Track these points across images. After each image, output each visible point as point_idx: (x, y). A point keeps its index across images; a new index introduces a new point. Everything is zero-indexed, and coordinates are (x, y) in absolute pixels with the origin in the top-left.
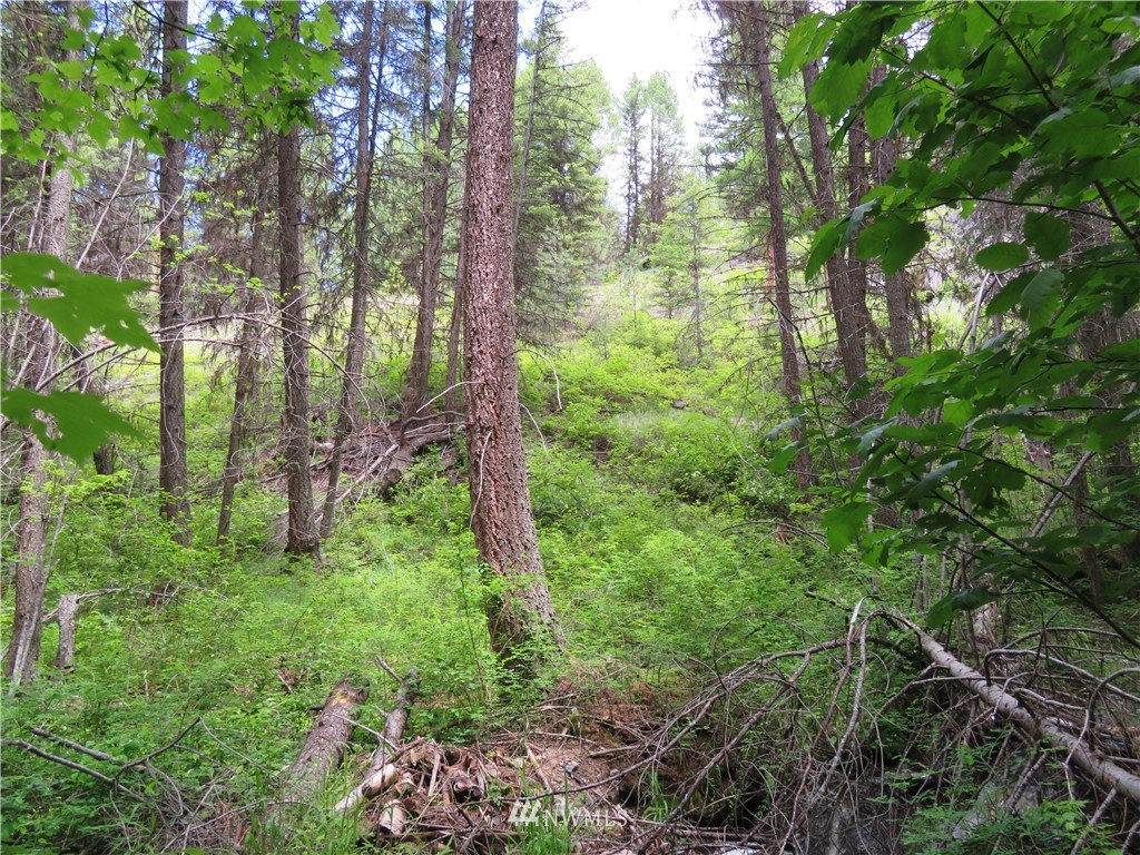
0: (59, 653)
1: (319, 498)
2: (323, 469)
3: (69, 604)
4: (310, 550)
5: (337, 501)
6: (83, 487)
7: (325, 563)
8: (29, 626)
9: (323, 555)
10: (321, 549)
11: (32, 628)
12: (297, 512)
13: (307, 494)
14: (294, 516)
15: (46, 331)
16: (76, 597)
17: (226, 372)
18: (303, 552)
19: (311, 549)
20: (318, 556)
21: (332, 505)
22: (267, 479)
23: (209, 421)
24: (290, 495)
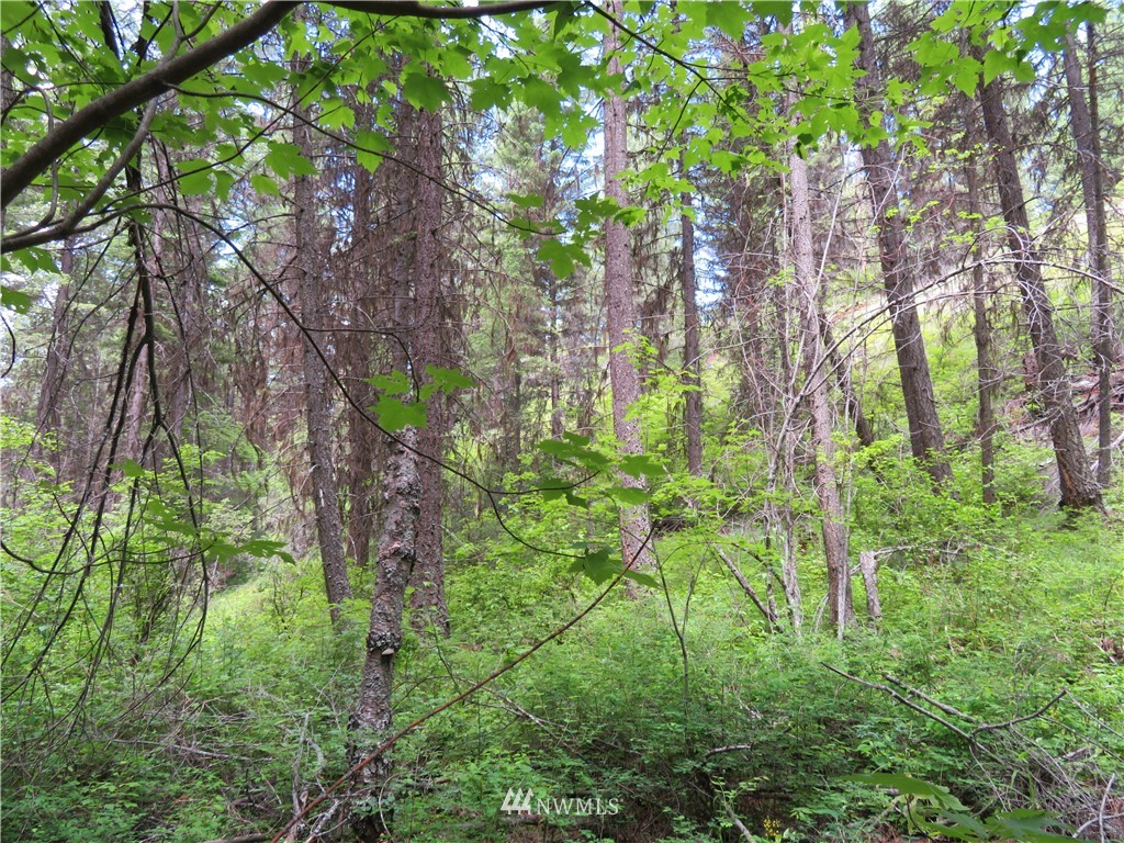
0: (868, 604)
1: (1091, 444)
2: (1085, 411)
3: (868, 559)
4: (1091, 502)
5: (1112, 445)
6: (865, 454)
7: (1113, 517)
8: (842, 579)
9: (1108, 508)
10: (1104, 501)
11: (845, 580)
12: (1067, 460)
13: (1076, 440)
14: (1065, 466)
15: (811, 319)
16: (873, 554)
17: (955, 325)
18: (1083, 504)
19: (1093, 501)
20: (1102, 508)
21: (1109, 451)
22: (1019, 428)
23: (944, 377)
24: (1055, 444)
